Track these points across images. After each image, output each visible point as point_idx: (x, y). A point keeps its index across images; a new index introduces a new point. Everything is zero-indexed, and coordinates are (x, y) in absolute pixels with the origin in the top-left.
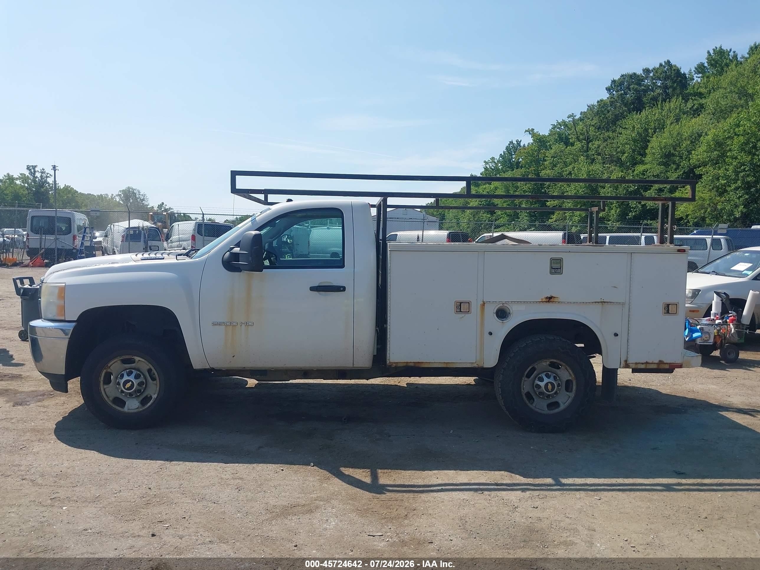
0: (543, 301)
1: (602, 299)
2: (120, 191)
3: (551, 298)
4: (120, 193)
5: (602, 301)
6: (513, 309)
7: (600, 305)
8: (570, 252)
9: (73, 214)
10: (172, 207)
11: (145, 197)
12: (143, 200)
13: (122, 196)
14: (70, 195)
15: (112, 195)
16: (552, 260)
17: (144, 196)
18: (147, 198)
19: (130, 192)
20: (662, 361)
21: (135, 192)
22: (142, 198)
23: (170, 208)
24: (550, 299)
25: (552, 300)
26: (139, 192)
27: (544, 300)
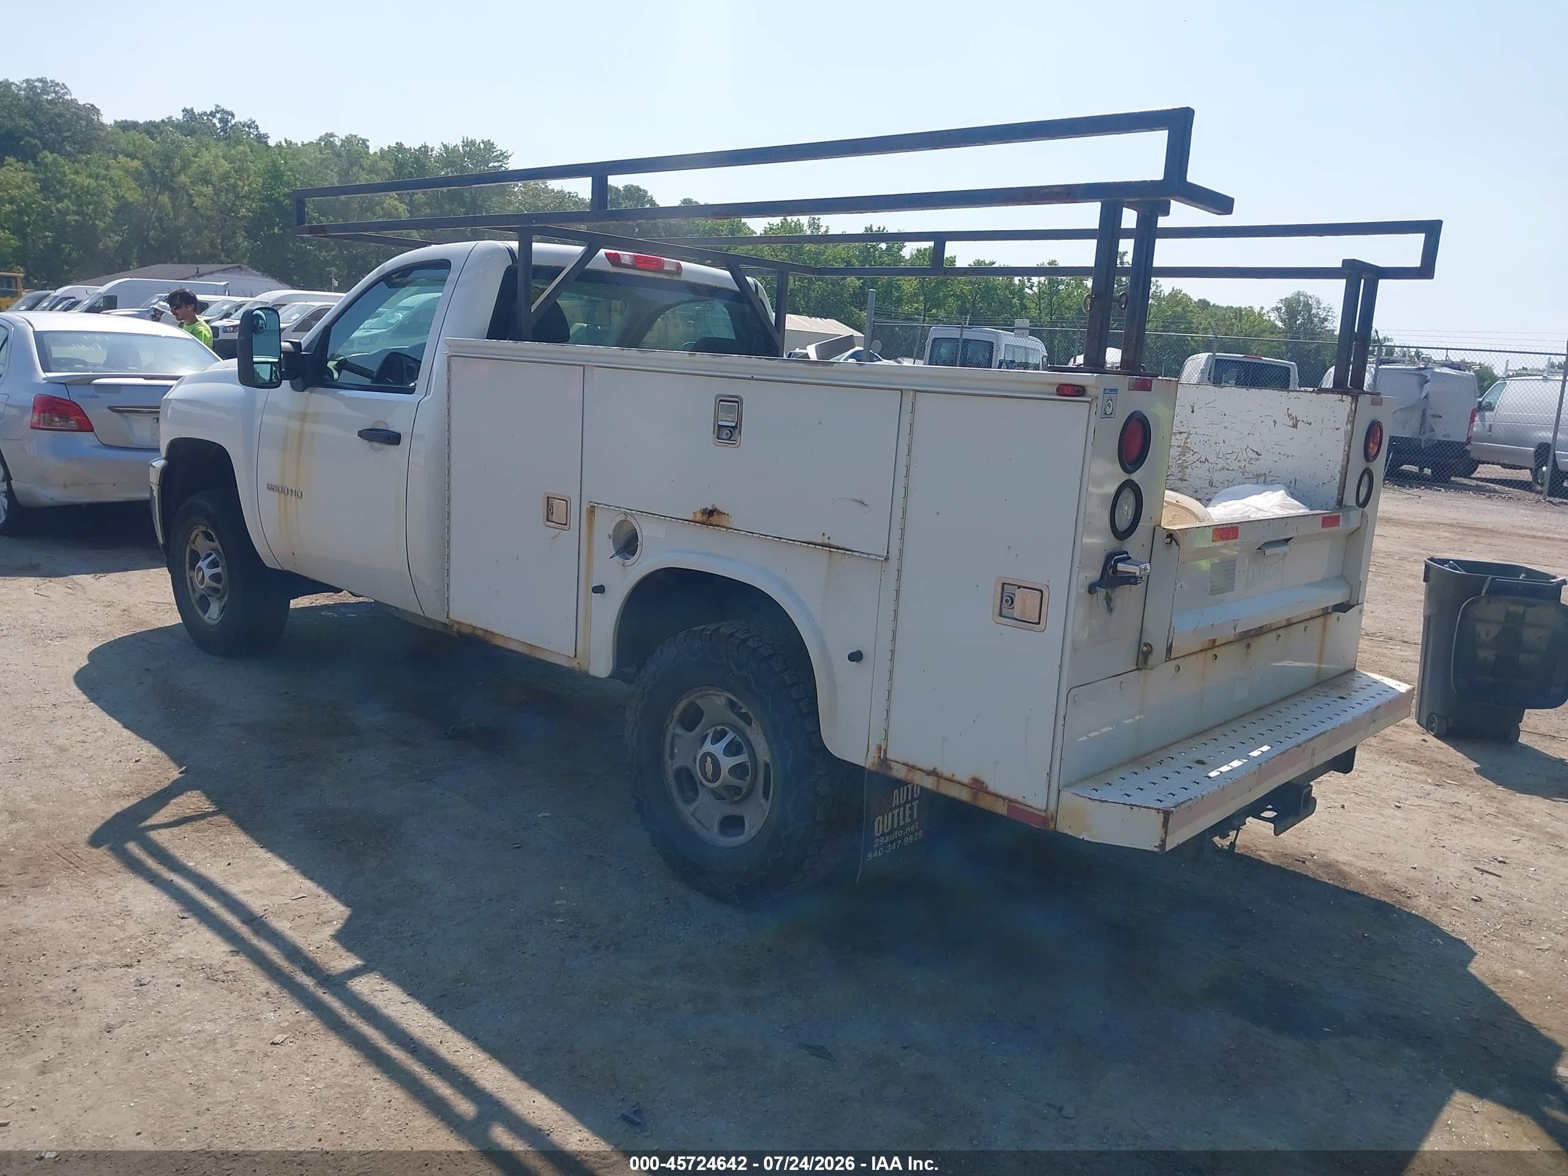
0: (697, 519)
1: (826, 536)
2: (1282, 300)
3: (711, 513)
4: (1280, 305)
5: (826, 541)
6: (647, 531)
7: (822, 555)
8: (752, 379)
9: (997, 335)
10: (1389, 337)
11: (1329, 314)
12: (1325, 319)
13: (1283, 311)
14: (1179, 309)
15: (1262, 308)
16: (722, 399)
17: (1329, 312)
18: (1334, 315)
19: (1299, 302)
20: (983, 783)
21: (1310, 302)
22: (1323, 316)
23: (1385, 339)
24: (710, 516)
25: (714, 519)
26: (1318, 302)
27: (699, 517)
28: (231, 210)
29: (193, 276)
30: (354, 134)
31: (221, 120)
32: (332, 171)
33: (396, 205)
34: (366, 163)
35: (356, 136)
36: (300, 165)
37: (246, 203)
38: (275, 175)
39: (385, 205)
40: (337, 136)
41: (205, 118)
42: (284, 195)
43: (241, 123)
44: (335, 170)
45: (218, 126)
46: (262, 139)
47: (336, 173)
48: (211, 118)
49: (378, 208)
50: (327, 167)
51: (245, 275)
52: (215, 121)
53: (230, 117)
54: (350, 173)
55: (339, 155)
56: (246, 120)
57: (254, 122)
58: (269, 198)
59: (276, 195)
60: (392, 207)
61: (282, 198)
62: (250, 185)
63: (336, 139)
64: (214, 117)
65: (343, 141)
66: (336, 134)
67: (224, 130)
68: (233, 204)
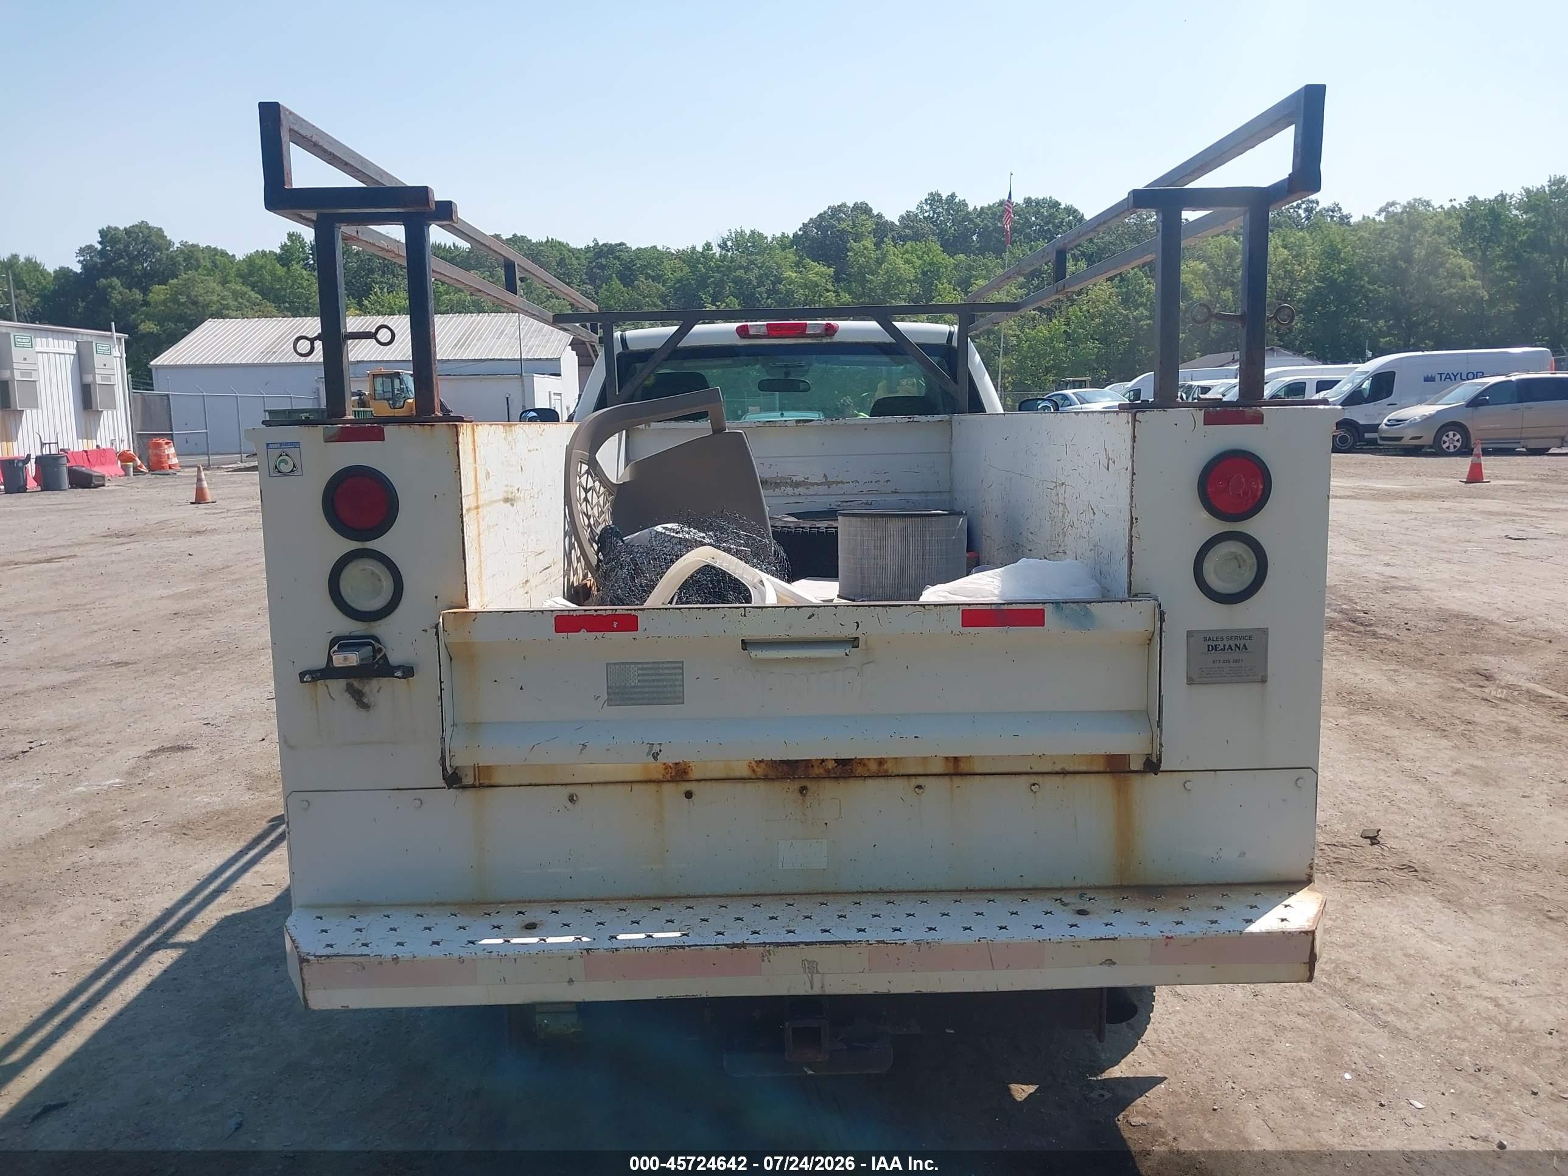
28: (1287, 295)
29: (1228, 363)
30: (1418, 198)
31: (1306, 210)
32: (1392, 239)
33: (1459, 264)
34: (1429, 225)
35: (1420, 199)
36: (1359, 239)
37: (1302, 286)
38: (1332, 254)
39: (1448, 265)
40: (1399, 204)
41: (1292, 211)
42: (1340, 272)
43: (1325, 209)
44: (1395, 238)
45: (1303, 215)
46: (1344, 220)
47: (1396, 241)
48: (1296, 210)
49: (1441, 270)
50: (1386, 237)
51: (1277, 355)
52: (1301, 212)
53: (1315, 205)
54: (1412, 238)
55: (1400, 222)
56: (1330, 205)
57: (1337, 205)
58: (1323, 279)
59: (1331, 274)
60: (1456, 266)
61: (1336, 276)
62: (1307, 269)
63: (1398, 206)
64: (1299, 208)
65: (1405, 207)
66: (1398, 201)
67: (1308, 218)
68: (1290, 289)
